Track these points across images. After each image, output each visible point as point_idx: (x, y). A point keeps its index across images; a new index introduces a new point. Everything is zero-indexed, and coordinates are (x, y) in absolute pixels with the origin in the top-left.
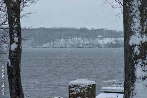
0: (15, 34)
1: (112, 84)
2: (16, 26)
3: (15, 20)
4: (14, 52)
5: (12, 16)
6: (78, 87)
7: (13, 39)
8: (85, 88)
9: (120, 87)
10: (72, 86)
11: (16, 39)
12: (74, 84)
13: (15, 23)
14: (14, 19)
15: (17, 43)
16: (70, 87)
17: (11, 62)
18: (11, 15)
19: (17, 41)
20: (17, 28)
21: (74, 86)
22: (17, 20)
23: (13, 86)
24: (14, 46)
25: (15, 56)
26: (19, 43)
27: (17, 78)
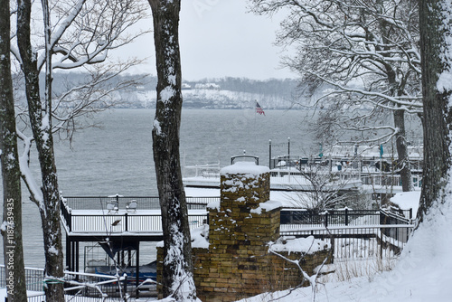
0: (171, 69)
1: (201, 172)
2: (172, 51)
3: (171, 38)
4: (168, 105)
5: (163, 32)
6: (241, 178)
7: (166, 79)
8: (253, 180)
9: (216, 176)
10: (227, 176)
11: (172, 79)
12: (231, 173)
13: (169, 45)
14: (168, 37)
15: (174, 87)
16: (223, 178)
17: (162, 126)
18: (161, 30)
19: (174, 83)
20: (173, 55)
21: (232, 176)
22: (173, 40)
23: (166, 176)
24: (167, 94)
25: (171, 113)
26: (177, 87)
27: (174, 159)
